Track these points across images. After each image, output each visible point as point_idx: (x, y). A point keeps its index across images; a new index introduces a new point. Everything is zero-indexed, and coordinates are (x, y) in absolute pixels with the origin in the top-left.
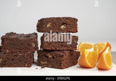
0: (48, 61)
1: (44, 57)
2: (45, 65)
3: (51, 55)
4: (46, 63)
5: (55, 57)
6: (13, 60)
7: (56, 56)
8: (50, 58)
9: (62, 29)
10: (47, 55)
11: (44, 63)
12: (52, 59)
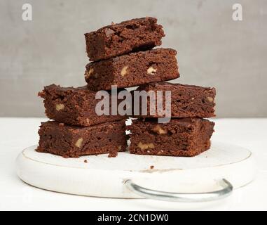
0: (155, 142)
1: (147, 133)
2: (148, 151)
3: (164, 129)
4: (152, 146)
5: (173, 131)
6: (99, 139)
7: (176, 130)
8: (162, 135)
9: (149, 75)
10: (155, 129)
11: (146, 147)
12: (166, 138)
